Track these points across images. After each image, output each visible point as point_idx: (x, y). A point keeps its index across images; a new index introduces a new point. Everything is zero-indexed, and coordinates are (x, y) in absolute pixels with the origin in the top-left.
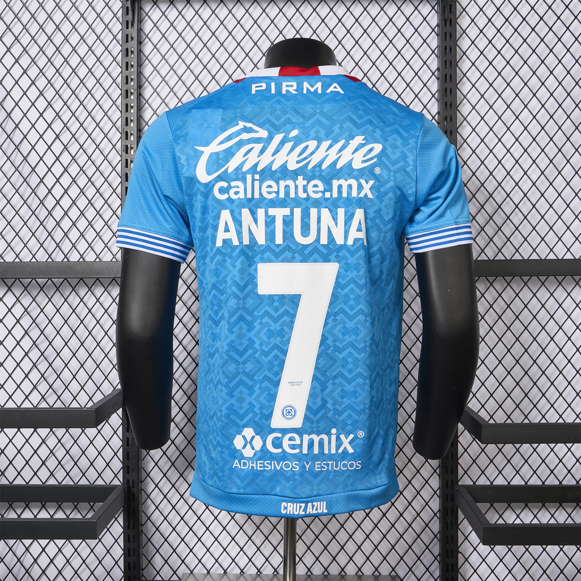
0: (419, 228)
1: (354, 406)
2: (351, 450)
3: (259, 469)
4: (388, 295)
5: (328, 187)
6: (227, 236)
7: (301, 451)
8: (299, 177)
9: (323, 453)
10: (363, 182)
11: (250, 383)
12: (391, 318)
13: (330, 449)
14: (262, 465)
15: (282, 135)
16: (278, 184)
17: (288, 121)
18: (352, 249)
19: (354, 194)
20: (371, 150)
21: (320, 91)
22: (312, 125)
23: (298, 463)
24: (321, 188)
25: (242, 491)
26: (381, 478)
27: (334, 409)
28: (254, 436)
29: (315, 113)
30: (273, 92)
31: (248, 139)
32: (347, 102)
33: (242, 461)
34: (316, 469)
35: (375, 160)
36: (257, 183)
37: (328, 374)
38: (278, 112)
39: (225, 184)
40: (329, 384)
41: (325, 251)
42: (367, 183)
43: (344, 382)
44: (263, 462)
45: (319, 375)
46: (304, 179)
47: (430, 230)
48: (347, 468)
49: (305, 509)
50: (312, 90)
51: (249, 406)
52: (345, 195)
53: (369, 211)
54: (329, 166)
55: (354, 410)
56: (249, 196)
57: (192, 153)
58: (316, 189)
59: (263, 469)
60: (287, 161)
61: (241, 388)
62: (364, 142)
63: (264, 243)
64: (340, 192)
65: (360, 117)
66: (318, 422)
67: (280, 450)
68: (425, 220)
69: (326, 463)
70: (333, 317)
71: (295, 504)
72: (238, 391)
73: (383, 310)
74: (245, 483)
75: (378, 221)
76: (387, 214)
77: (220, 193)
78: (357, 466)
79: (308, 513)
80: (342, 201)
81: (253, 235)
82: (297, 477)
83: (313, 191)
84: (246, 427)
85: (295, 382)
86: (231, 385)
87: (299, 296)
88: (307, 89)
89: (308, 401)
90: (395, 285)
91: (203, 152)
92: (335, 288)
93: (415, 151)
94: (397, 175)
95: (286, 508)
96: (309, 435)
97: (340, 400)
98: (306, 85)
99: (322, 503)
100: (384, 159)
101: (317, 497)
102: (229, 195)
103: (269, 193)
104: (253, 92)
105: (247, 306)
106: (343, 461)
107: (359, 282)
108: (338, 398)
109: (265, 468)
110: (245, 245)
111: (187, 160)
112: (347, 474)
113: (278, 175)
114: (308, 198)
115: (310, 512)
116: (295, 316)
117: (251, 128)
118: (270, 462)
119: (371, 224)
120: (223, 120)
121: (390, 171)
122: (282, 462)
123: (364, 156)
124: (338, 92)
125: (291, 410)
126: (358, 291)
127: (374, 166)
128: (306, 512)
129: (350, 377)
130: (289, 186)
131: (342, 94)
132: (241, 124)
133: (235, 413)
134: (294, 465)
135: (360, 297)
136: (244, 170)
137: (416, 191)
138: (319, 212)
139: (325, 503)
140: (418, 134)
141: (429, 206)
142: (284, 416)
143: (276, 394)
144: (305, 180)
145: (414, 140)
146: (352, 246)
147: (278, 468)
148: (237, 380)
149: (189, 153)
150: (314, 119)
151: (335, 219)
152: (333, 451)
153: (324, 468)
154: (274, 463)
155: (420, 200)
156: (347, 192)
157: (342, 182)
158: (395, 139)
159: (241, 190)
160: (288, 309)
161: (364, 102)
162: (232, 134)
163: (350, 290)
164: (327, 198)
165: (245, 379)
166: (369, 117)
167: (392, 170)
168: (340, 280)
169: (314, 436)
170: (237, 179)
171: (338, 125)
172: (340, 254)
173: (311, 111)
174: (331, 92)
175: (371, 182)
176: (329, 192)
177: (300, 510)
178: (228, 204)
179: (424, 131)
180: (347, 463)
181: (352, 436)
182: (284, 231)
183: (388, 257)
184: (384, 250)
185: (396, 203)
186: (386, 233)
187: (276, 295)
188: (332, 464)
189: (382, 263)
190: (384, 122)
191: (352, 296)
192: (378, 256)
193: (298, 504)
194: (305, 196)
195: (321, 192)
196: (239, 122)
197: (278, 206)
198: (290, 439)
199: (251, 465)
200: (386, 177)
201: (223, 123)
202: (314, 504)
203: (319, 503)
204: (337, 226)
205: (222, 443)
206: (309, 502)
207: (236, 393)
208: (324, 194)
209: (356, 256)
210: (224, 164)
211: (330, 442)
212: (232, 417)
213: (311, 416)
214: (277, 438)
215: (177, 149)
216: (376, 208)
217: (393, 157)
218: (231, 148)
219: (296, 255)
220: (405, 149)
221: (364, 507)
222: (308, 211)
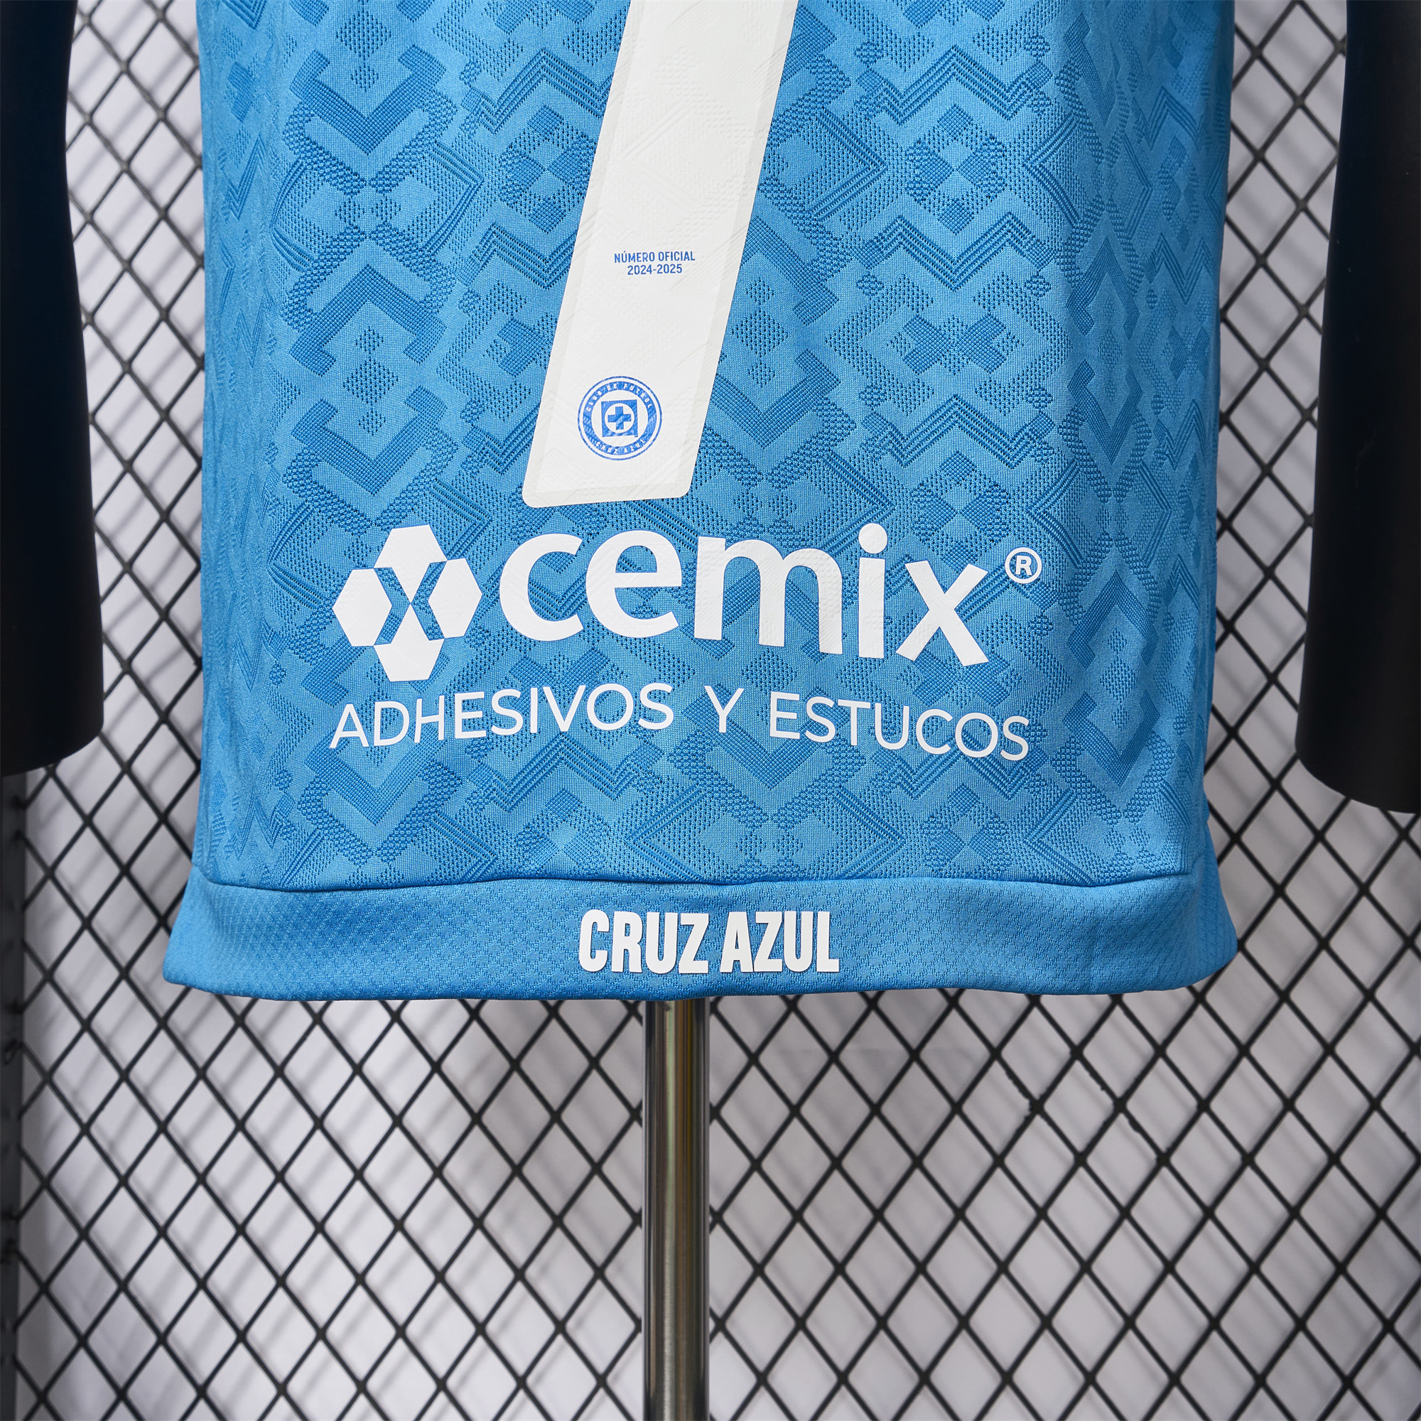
1: (981, 405)
2: (969, 652)
3: (460, 734)
7: (688, 626)
9: (811, 647)
11: (416, 287)
13: (850, 632)
14: (479, 714)
23: (667, 688)
25: (373, 869)
26: (1140, 835)
27: (874, 418)
28: (442, 564)
33: (379, 706)
34: (774, 732)
37: (836, 225)
40: (845, 285)
43: (922, 277)
44: (481, 695)
45: (785, 228)
48: (953, 745)
49: (712, 946)
51: (412, 414)
55: (984, 431)
59: (483, 734)
61: (371, 315)
66: (783, 476)
67: (571, 626)
69: (830, 703)
71: (653, 917)
72: (352, 330)
74: (391, 822)
78: (1005, 744)
79: (726, 967)
82: (663, 767)
84: (397, 524)
85: (651, 256)
86: (318, 301)
89: (723, 356)
95: (603, 941)
96: (729, 543)
97: (906, 374)
99: (807, 916)
101: (778, 885)
106: (930, 704)
108: (894, 362)
109: (495, 729)
112: (950, 780)
115: (737, 964)
118: (517, 694)
122: (582, 689)
125: (633, 404)
128: (715, 963)
129: (955, 245)
133: (344, 453)
134: (646, 702)
139: (824, 917)
142: (594, 438)
143: (551, 321)
147: (564, 726)
148: (348, 270)
152: (871, 645)
153: (822, 730)
154: (542, 697)
165: (390, 267)
169: (759, 551)
177: (679, 953)
180: (948, 717)
181: (972, 576)
188: (866, 716)
193: (671, 918)
198: (626, 563)
199: (421, 720)
202: (761, 917)
203: (791, 916)
205: (277, 624)
206: (732, 905)
207: (344, 345)
211: (850, 596)
212: (327, 474)
213: (743, 441)
214: (555, 561)
221: (1050, 973)
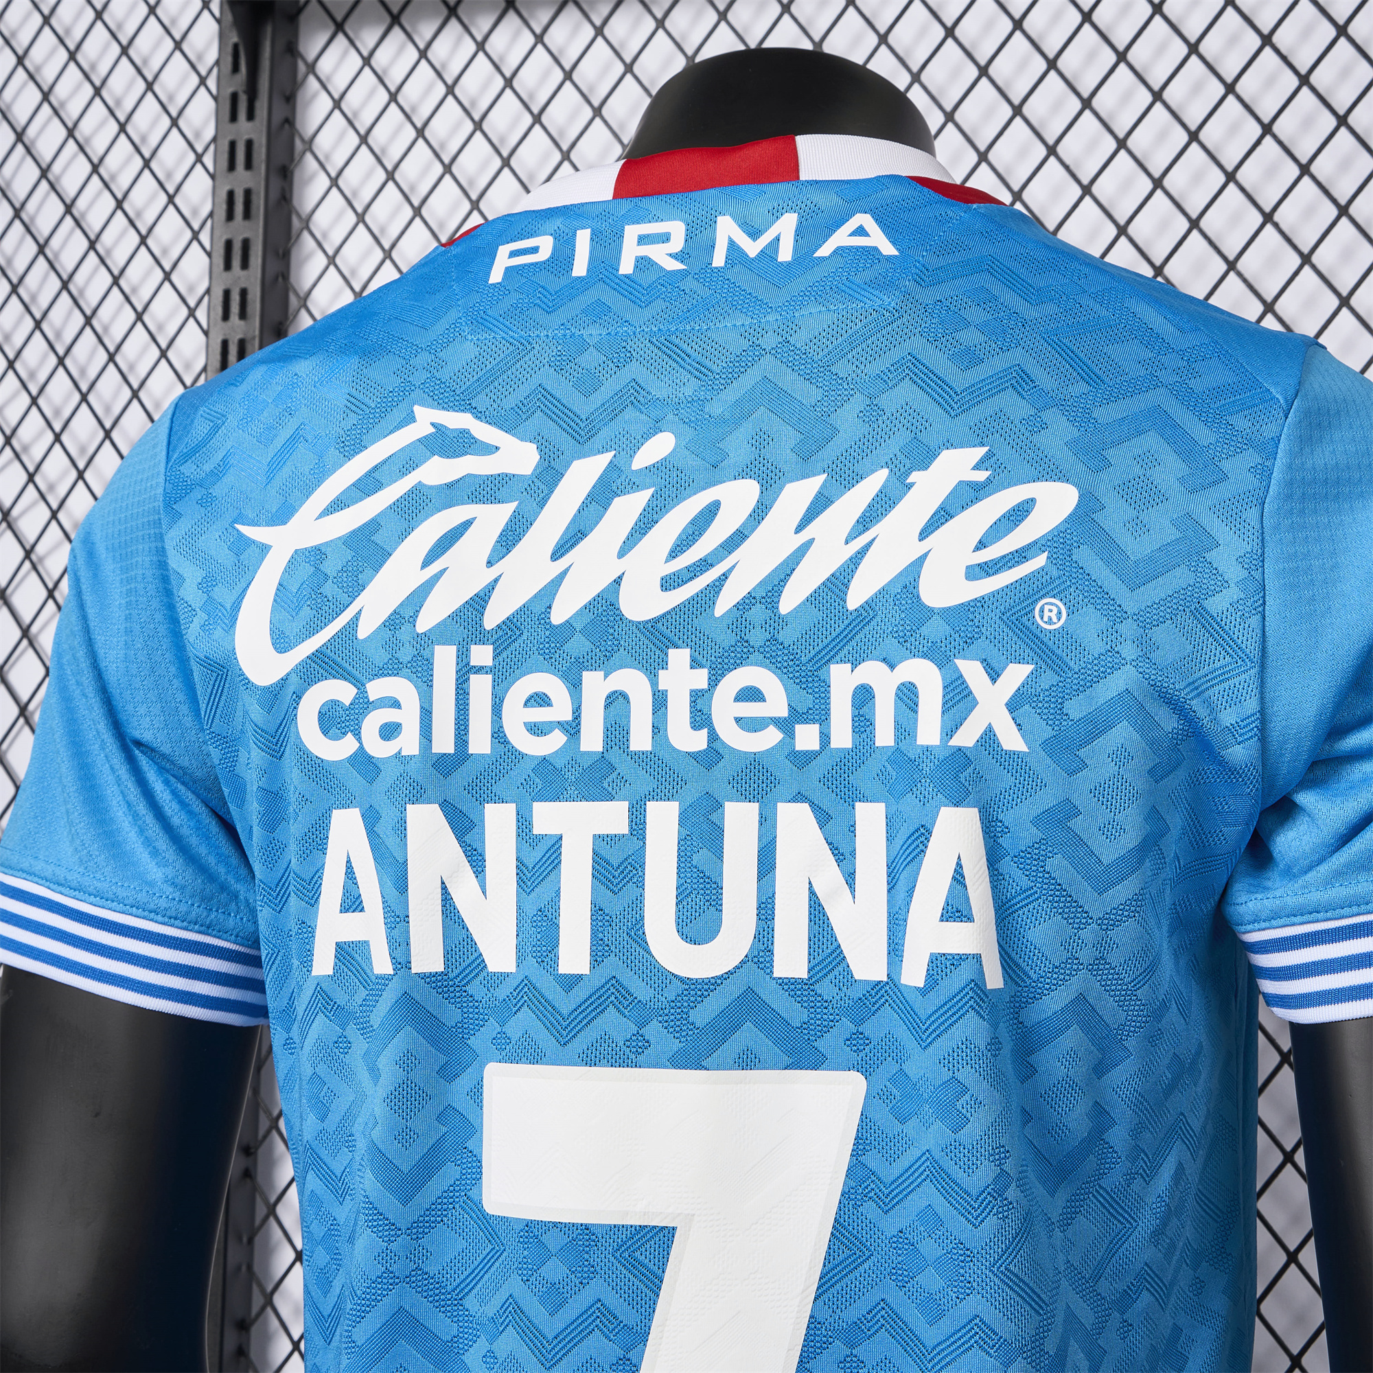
0: (1291, 901)
4: (1146, 1223)
5: (809, 701)
6: (352, 928)
8: (672, 652)
10: (972, 671)
12: (1177, 1330)
15: (603, 460)
16: (575, 686)
17: (634, 395)
18: (924, 1007)
19: (929, 732)
20: (1020, 513)
21: (785, 254)
22: (742, 411)
24: (777, 702)
29: (755, 352)
30: (580, 268)
31: (450, 486)
32: (907, 294)
35: (1040, 561)
36: (481, 686)
38: (591, 359)
39: (342, 691)
41: (795, 1013)
42: (994, 675)
46: (695, 664)
47: (1347, 911)
50: (752, 248)
52: (885, 736)
53: (1008, 817)
54: (814, 599)
56: (444, 743)
57: (224, 556)
58: (751, 710)
60: (618, 581)
62: (981, 476)
63: (512, 968)
64: (863, 722)
65: (970, 358)
68: (1321, 861)
70: (839, 1348)
73: (1125, 1300)
75: (1058, 865)
76: (1110, 830)
77: (325, 732)
80: (874, 765)
81: (465, 927)
83: (738, 720)
87: (661, 1238)
88: (732, 245)
90: (1193, 1171)
91: (264, 549)
92: (850, 1198)
93: (1252, 515)
94: (1160, 634)
98: (727, 229)
100: (1085, 556)
102: (359, 740)
103: (537, 729)
104: (496, 276)
105: (432, 1269)
107: (959, 1175)
110: (424, 976)
111: (207, 585)
113: (578, 645)
114: (714, 753)
116: (642, 1336)
117: (465, 433)
119: (1025, 882)
120: (354, 404)
121: (1116, 613)
123: (981, 545)
124: (871, 253)
126: (959, 1226)
127: (1031, 590)
130: (625, 696)
131: (889, 258)
132: (426, 418)
135: (968, 1255)
136: (424, 623)
137: (1262, 711)
138: (767, 822)
140: (1269, 431)
141: (1343, 785)
144: (701, 666)
145: (1251, 458)
146: (924, 992)
149: (213, 553)
150: (749, 380)
151: (843, 854)
155: (1291, 759)
156: (897, 723)
157: (872, 672)
158: (1147, 459)
159: (409, 717)
160: (612, 1300)
161: (997, 288)
162: (384, 462)
163: (921, 1215)
164: (806, 753)
166: (1016, 356)
167: (1130, 606)
168: (873, 1160)
170: (392, 668)
171: (858, 402)
172: (867, 1028)
173: (736, 344)
174: (839, 251)
175: (1016, 674)
176: (813, 721)
178: (355, 781)
179: (1307, 413)
182: (598, 912)
183: (1131, 1043)
184: (1108, 1008)
185: (1156, 774)
186: (1108, 922)
187: (555, 1224)
189: (1100, 1070)
190: (1092, 378)
191: (929, 1248)
192: (1072, 1039)
194: (697, 741)
195: (776, 722)
196: (417, 408)
197: (572, 791)
200: (1097, 647)
201: (353, 419)
204: (853, 890)
208: (790, 733)
209: (944, 1044)
210: (344, 598)
215: (173, 537)
216: (1046, 799)
217: (1137, 547)
218: (373, 526)
219: (654, 1030)
220: (1202, 507)
222: (714, 817)
